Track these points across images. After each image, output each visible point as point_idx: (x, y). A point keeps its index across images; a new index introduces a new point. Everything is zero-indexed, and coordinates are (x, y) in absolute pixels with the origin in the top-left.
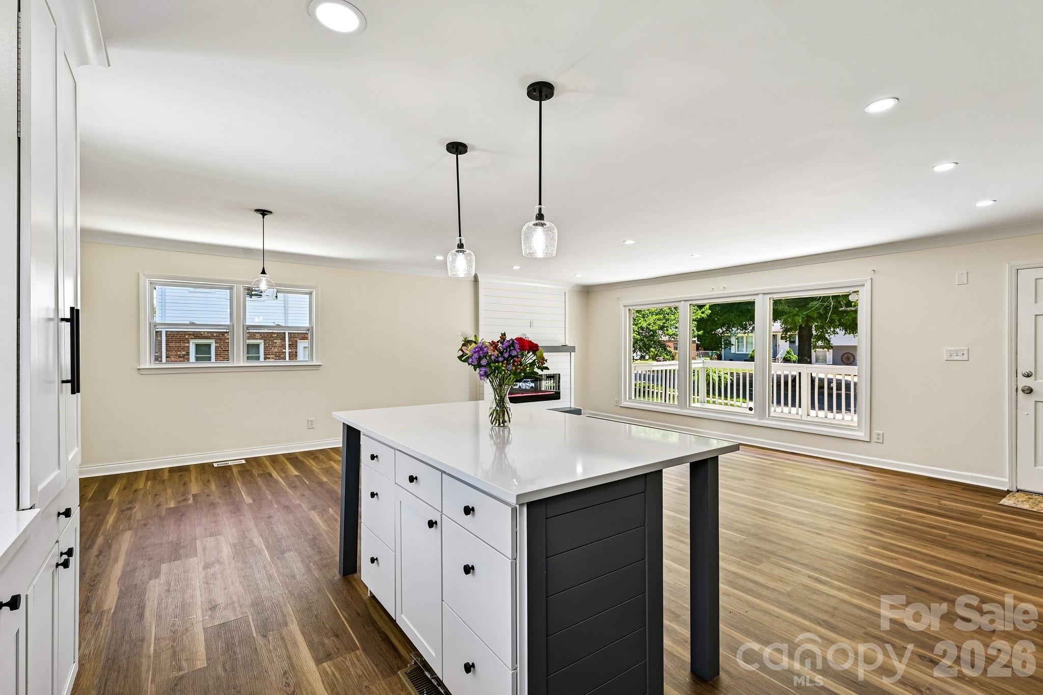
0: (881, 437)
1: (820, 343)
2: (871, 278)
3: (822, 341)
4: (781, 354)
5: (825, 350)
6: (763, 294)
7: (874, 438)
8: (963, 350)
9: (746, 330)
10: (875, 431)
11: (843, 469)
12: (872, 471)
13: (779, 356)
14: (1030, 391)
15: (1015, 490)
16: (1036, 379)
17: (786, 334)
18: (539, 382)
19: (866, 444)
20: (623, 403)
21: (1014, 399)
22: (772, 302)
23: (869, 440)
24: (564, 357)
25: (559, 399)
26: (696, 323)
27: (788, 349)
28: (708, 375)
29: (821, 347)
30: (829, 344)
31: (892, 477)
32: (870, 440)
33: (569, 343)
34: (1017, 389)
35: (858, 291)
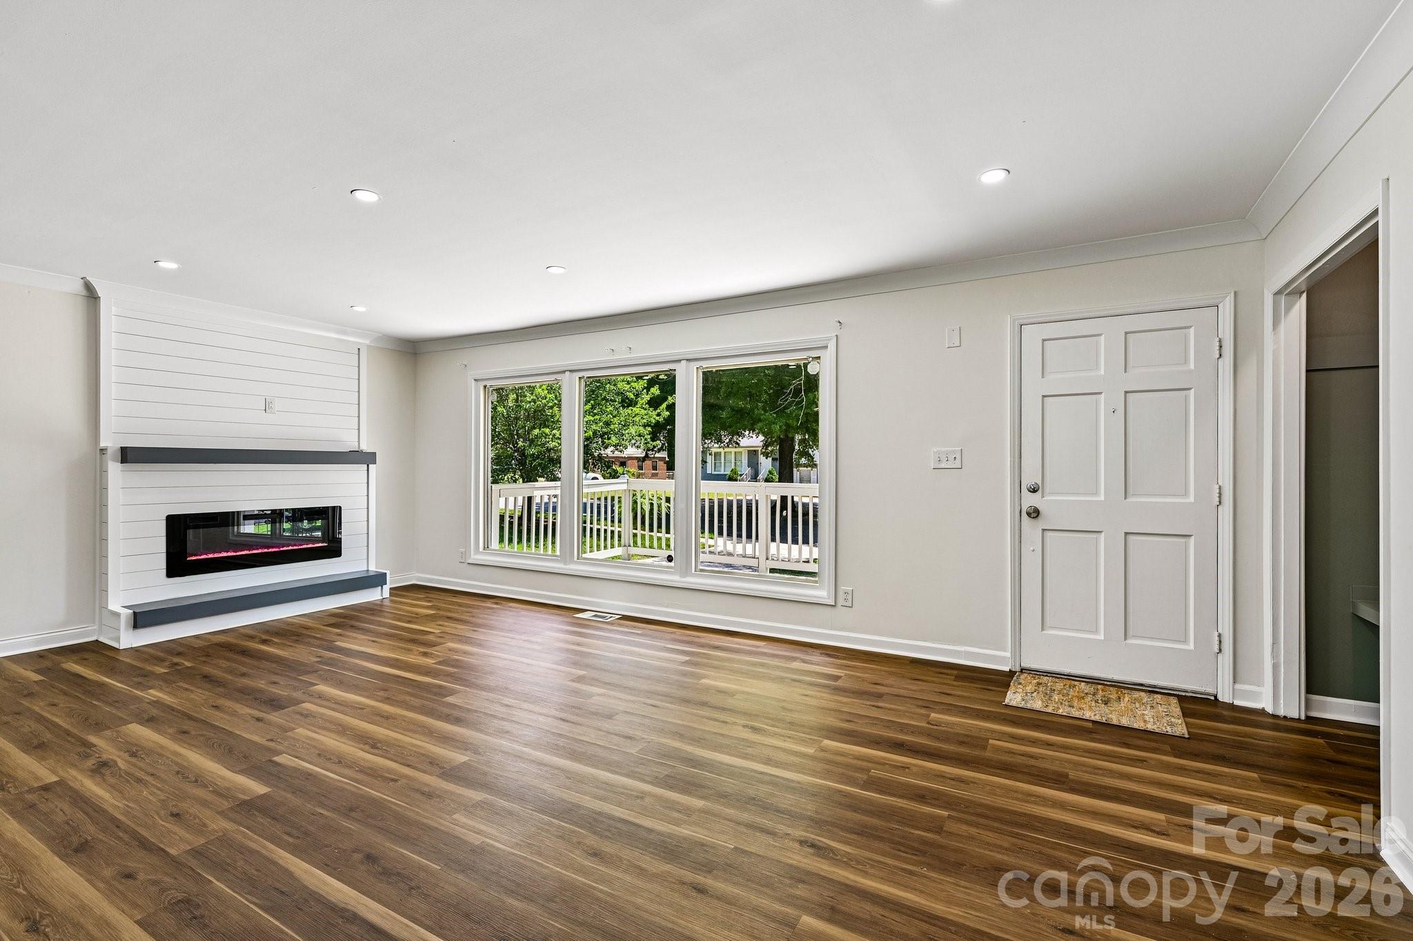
0: (850, 597)
1: (803, 461)
2: (837, 335)
3: (805, 458)
4: (763, 473)
5: (810, 469)
6: (687, 360)
7: (841, 602)
8: (954, 452)
9: (722, 443)
10: (842, 588)
11: (794, 659)
12: (837, 657)
13: (760, 477)
14: (1035, 513)
15: (1018, 669)
16: (1043, 497)
17: (766, 449)
18: (278, 524)
19: (828, 610)
20: (472, 556)
21: (1017, 528)
22: (701, 375)
23: (833, 604)
24: (355, 473)
25: (340, 555)
26: (650, 429)
27: (771, 467)
28: (635, 502)
29: (805, 466)
30: (813, 461)
31: (864, 668)
32: (835, 603)
33: (365, 447)
34: (1021, 512)
35: (819, 358)
